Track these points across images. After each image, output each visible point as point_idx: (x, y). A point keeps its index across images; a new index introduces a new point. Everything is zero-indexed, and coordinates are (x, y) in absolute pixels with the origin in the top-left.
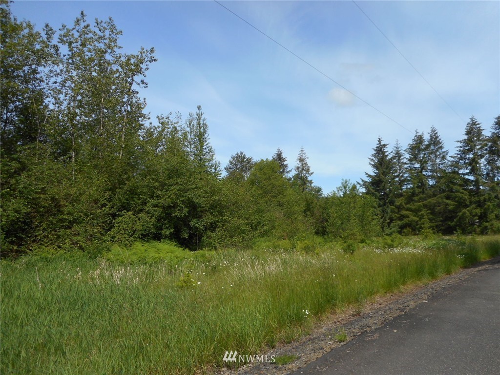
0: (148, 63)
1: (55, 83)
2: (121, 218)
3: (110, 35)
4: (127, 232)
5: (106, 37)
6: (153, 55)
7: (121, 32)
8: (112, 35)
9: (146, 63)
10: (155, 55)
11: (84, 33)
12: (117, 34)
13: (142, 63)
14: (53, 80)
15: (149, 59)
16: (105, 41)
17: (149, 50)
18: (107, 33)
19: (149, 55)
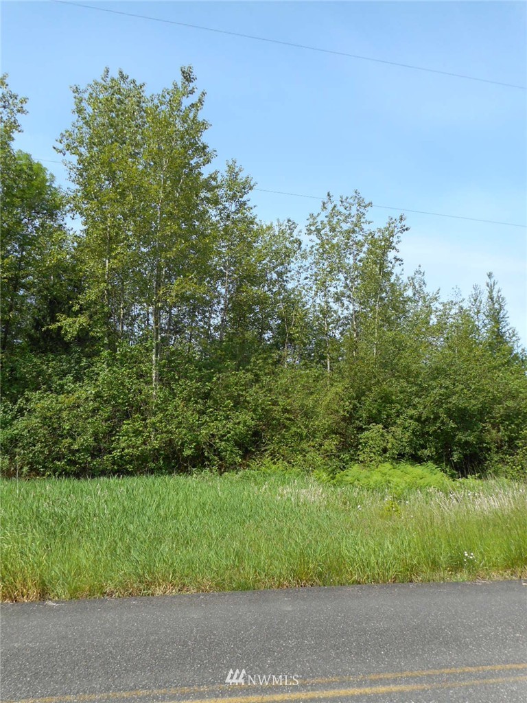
0: (399, 234)
1: (306, 278)
2: (369, 433)
3: (358, 210)
4: (374, 450)
5: (352, 215)
6: (403, 223)
7: (371, 203)
8: (360, 210)
9: (397, 235)
10: (406, 223)
11: (332, 215)
12: (365, 207)
13: (393, 236)
14: (303, 276)
15: (399, 229)
16: (352, 219)
17: (398, 218)
18: (354, 209)
19: (399, 225)
